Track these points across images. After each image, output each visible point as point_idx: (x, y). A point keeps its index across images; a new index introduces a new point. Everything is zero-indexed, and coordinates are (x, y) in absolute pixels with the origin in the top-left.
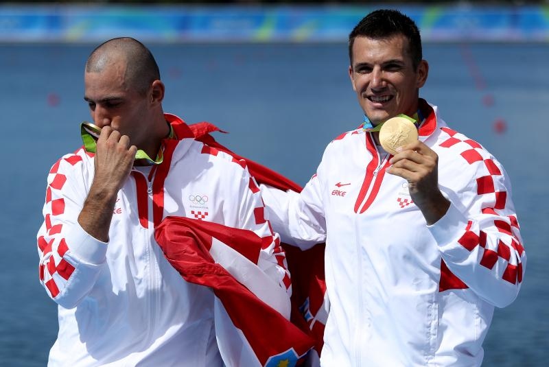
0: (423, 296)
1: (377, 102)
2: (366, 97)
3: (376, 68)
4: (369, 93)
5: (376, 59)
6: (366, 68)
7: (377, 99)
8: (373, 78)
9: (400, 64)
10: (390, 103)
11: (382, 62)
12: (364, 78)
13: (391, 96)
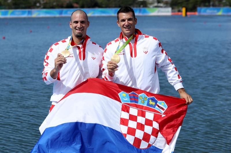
1: (127, 29)
3: (126, 20)
5: (127, 18)
6: (124, 20)
8: (126, 23)
9: (132, 19)
10: (130, 29)
12: (123, 23)
13: (130, 27)
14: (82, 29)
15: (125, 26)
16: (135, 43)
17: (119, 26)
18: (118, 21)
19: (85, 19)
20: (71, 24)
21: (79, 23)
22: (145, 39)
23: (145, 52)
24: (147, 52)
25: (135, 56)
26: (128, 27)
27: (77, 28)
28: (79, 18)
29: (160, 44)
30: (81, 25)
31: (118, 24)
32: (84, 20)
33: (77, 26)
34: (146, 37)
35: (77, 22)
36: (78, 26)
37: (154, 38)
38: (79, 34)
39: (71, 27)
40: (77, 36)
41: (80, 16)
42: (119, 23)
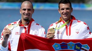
1: (65, 15)
3: (65, 9)
10: (67, 15)
15: (64, 13)
19: (31, 7)
20: (21, 11)
21: (27, 10)
22: (78, 23)
25: (70, 35)
27: (25, 14)
29: (88, 28)
30: (28, 12)
32: (30, 8)
34: (78, 22)
35: (25, 10)
36: (26, 13)
37: (84, 23)
38: (26, 18)
39: (21, 13)
40: (25, 20)
41: (27, 5)
42: (59, 11)
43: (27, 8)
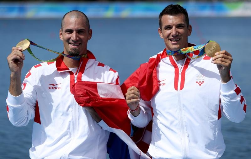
0: (212, 122)
1: (174, 41)
2: (169, 39)
4: (171, 37)
5: (174, 24)
6: (169, 27)
7: (174, 40)
8: (173, 31)
9: (183, 26)
10: (179, 41)
11: (176, 25)
12: (168, 32)
13: (180, 39)
14: (80, 43)
16: (185, 65)
17: (163, 37)
18: (159, 28)
19: (84, 26)
20: (61, 34)
21: (74, 32)
23: (198, 82)
24: (203, 82)
26: (177, 38)
27: (71, 41)
28: (74, 24)
30: (77, 36)
31: (159, 33)
32: (82, 28)
33: (70, 38)
35: (70, 31)
36: (72, 38)
38: (73, 52)
39: (62, 39)
42: (161, 32)
43: (76, 27)
